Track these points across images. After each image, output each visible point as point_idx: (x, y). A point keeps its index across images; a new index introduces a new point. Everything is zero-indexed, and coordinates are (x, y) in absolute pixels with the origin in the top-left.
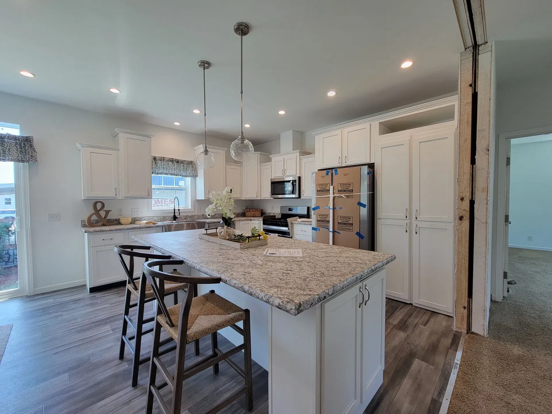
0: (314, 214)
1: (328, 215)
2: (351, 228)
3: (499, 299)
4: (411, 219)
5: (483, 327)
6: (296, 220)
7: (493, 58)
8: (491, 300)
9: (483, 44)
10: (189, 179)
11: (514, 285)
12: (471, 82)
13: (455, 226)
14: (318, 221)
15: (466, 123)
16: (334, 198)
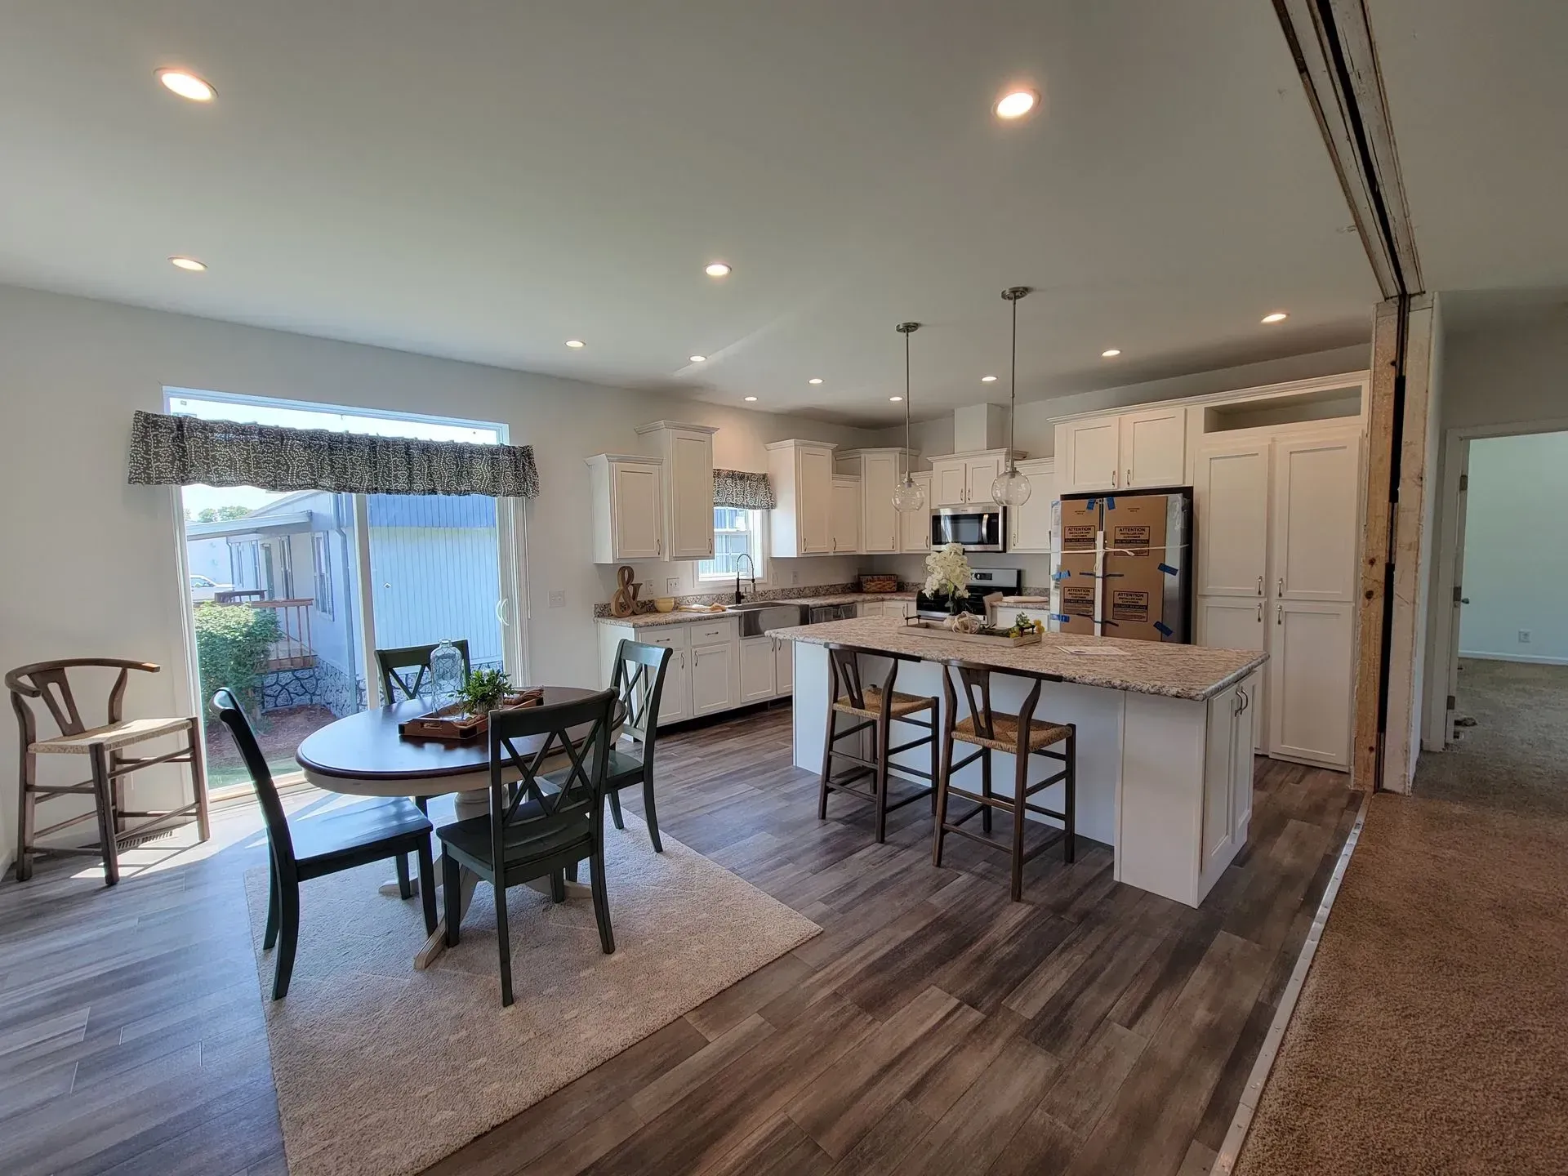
0: (1056, 587)
1: (1091, 590)
2: (1145, 615)
3: (1437, 745)
4: (1268, 595)
5: (1402, 779)
6: (1001, 600)
7: (1435, 321)
8: (1421, 749)
9: (1418, 294)
10: (756, 515)
11: (1471, 727)
12: (1393, 358)
13: (1355, 609)
14: (1066, 601)
15: (1382, 430)
16: (1106, 555)
